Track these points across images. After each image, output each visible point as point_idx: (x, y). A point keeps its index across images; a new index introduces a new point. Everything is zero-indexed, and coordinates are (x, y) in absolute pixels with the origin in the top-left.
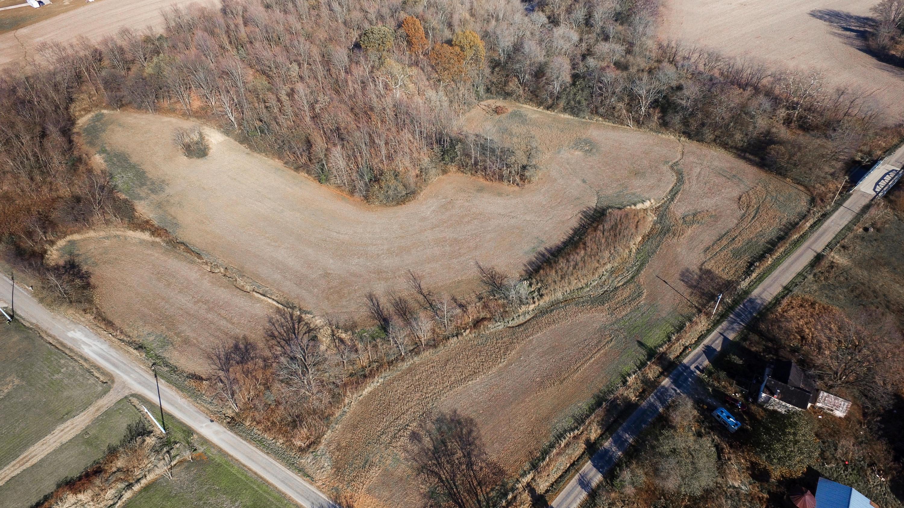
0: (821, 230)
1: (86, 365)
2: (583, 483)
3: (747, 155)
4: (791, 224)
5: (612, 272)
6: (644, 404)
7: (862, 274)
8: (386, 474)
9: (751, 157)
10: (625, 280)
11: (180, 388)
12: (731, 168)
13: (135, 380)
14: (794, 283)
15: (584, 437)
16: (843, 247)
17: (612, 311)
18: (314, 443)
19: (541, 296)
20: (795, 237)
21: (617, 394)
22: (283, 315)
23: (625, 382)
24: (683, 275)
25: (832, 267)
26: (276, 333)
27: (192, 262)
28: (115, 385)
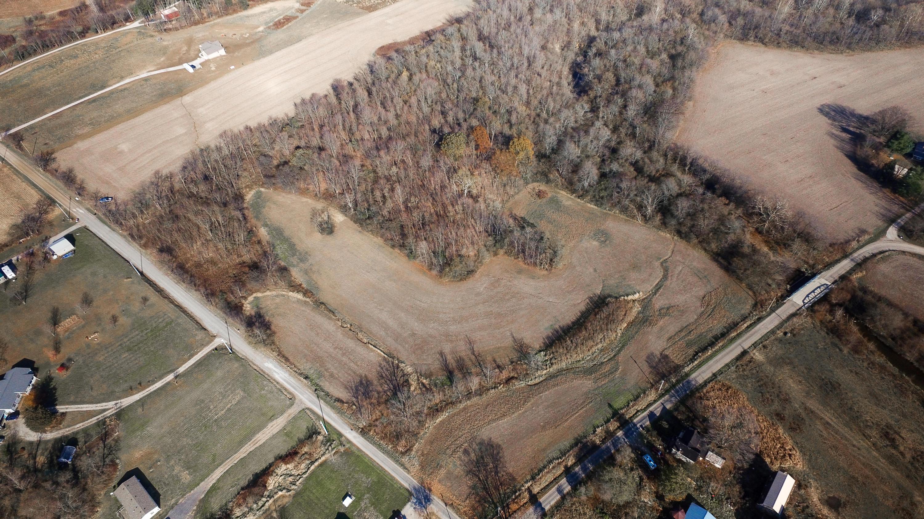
0: (753, 330)
1: (278, 386)
2: (559, 491)
3: (720, 259)
4: (734, 323)
5: (602, 350)
6: (604, 446)
7: (770, 369)
8: (449, 473)
9: (722, 261)
10: (609, 357)
11: (333, 407)
12: (705, 269)
13: (307, 399)
14: (720, 372)
15: (564, 464)
16: (764, 347)
17: (596, 380)
18: (409, 450)
19: (552, 364)
20: (733, 335)
21: (588, 439)
22: (388, 362)
23: (595, 431)
24: (648, 357)
25: (750, 362)
26: (384, 375)
27: (330, 318)
28: (296, 401)
